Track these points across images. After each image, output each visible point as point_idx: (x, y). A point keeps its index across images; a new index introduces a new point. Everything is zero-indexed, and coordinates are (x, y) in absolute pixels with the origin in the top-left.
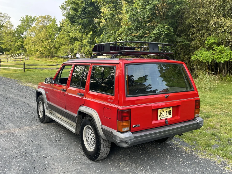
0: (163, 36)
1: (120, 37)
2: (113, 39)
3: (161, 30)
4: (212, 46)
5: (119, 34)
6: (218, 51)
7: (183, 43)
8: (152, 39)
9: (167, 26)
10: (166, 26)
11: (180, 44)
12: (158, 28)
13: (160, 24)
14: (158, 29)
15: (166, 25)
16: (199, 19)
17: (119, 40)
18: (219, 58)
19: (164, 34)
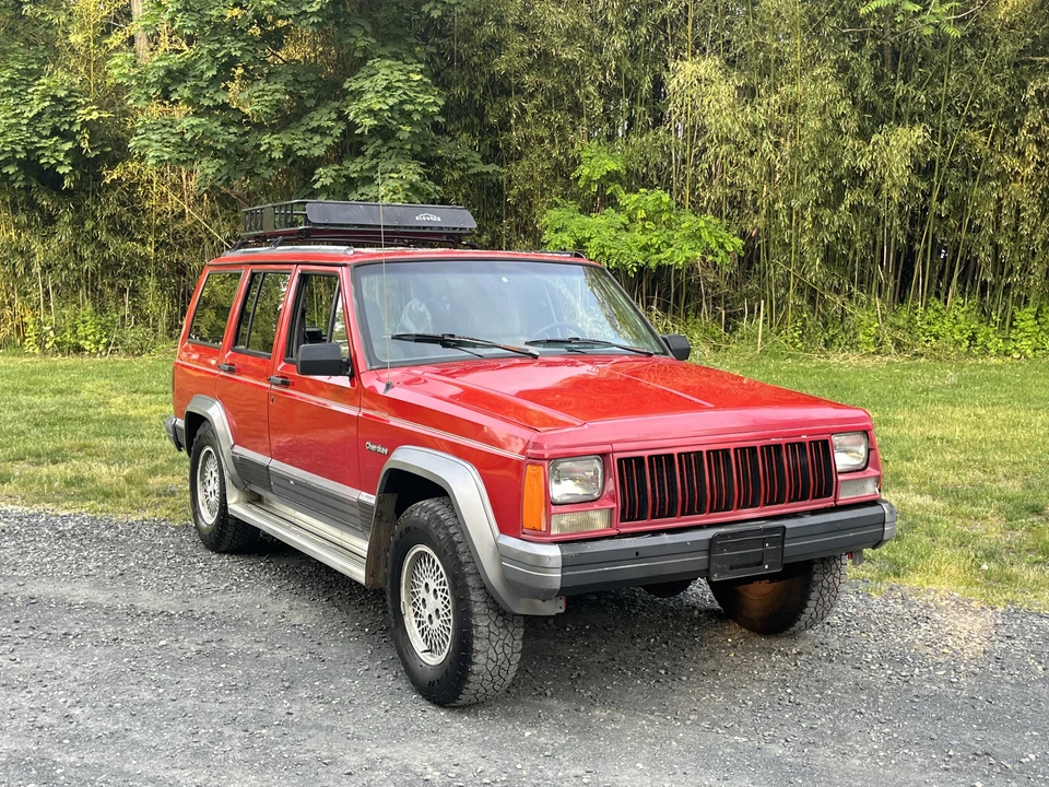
0: (409, 129)
1: (59, 114)
2: (10, 126)
3: (405, 93)
4: (609, 192)
5: (54, 98)
6: (641, 214)
7: (472, 171)
8: (329, 141)
9: (418, 73)
10: (418, 77)
11: (456, 175)
12: (385, 83)
13: (388, 62)
14: (386, 88)
15: (411, 68)
16: (544, 54)
17: (52, 136)
18: (652, 245)
19: (416, 117)
